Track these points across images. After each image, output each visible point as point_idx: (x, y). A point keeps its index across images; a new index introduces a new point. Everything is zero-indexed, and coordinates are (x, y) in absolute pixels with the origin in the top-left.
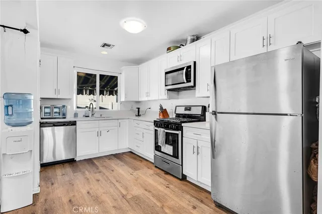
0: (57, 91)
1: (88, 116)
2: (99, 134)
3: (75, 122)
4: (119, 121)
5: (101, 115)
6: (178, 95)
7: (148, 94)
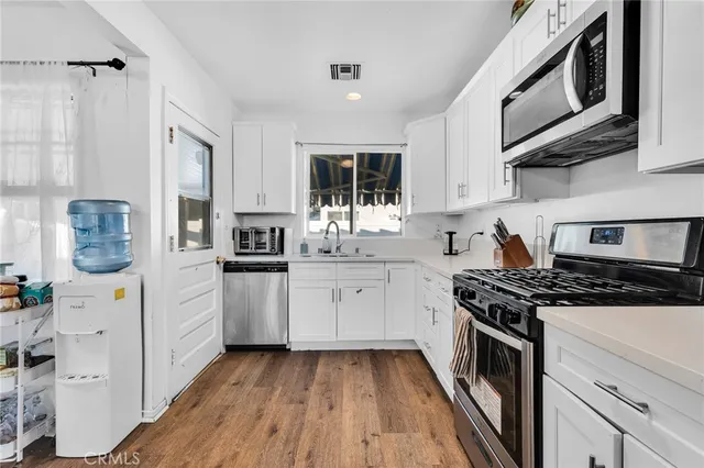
0: (261, 198)
1: (329, 252)
2: (337, 296)
3: (286, 264)
4: (388, 266)
5: (357, 250)
6: (569, 182)
7: (462, 191)
